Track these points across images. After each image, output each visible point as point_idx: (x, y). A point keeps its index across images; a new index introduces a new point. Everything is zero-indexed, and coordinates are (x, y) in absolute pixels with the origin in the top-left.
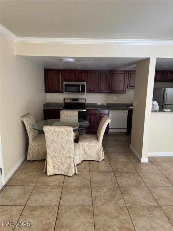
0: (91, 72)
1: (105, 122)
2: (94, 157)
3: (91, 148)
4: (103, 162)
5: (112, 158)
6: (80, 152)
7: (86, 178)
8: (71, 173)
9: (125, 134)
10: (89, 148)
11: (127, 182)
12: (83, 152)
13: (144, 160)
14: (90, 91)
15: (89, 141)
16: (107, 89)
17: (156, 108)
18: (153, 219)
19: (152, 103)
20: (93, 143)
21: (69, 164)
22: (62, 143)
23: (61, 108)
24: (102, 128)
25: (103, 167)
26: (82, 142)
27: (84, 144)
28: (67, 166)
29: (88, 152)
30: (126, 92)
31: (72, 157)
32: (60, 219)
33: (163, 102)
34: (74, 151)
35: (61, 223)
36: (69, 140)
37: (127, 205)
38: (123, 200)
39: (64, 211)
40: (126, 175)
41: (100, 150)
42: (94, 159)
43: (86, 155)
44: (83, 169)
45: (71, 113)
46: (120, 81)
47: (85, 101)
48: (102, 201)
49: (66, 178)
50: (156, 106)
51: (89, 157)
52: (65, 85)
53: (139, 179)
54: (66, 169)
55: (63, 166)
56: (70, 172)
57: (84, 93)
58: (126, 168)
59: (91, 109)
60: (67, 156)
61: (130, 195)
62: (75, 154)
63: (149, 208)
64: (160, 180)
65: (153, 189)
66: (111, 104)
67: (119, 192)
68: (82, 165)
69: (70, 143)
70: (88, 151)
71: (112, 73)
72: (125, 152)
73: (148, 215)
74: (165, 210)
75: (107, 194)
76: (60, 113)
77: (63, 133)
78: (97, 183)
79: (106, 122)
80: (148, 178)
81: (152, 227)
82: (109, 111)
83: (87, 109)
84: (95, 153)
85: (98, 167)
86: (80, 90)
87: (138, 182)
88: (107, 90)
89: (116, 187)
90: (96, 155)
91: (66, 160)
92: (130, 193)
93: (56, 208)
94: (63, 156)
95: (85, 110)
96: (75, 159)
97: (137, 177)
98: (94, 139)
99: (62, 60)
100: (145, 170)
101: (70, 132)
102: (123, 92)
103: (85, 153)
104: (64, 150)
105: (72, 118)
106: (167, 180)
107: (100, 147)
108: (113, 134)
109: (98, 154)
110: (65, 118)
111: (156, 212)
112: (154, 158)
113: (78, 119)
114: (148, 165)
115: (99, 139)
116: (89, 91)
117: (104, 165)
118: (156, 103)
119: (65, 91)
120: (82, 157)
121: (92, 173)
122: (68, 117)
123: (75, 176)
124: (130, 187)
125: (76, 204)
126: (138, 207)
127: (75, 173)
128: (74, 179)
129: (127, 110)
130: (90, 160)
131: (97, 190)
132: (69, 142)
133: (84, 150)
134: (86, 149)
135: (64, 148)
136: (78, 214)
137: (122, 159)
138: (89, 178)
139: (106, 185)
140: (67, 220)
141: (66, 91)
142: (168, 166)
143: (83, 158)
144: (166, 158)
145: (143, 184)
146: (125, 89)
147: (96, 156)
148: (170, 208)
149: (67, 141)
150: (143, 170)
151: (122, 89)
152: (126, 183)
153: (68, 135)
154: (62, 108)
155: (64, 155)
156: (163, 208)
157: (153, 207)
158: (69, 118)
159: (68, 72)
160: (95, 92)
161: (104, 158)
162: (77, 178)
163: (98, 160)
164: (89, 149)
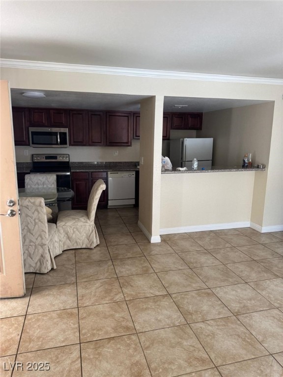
0: (75, 112)
1: (97, 189)
2: (82, 242)
3: (77, 229)
4: (98, 248)
5: (111, 242)
6: (60, 237)
7: (69, 272)
8: (45, 268)
9: (133, 206)
10: (75, 230)
11: (130, 270)
12: (65, 238)
13: (155, 239)
14: (76, 143)
15: (74, 219)
16: (103, 140)
17: (168, 166)
18: (159, 311)
19: (162, 160)
20: (81, 221)
21: (42, 256)
22: (28, 223)
23: (26, 172)
24: (93, 198)
25: (96, 255)
26: (62, 221)
27: (67, 224)
28: (38, 258)
29: (74, 236)
30: (131, 144)
31: (46, 245)
32: (28, 331)
33: (182, 159)
34: (49, 235)
35: (29, 336)
36: (39, 219)
37: (127, 299)
38: (122, 294)
39: (34, 320)
40: (129, 262)
41: (92, 231)
42: (84, 246)
43: (70, 241)
44: (66, 261)
45: (44, 179)
46: (122, 128)
47: (68, 158)
48: (92, 300)
49: (38, 276)
50: (167, 164)
51: (75, 244)
52: (32, 132)
53: (146, 264)
54: (36, 264)
55: (32, 259)
56: (43, 267)
57: (65, 146)
58: (129, 252)
59: (78, 171)
60: (37, 244)
61: (132, 286)
62: (51, 240)
63: (156, 299)
64: (174, 263)
65: (163, 275)
66: (111, 162)
67: (117, 285)
68: (64, 256)
69: (42, 222)
70: (73, 234)
71: (110, 115)
72: (131, 231)
73: (153, 307)
74: (176, 298)
75: (101, 289)
76: (24, 180)
77: (28, 209)
78: (86, 278)
79: (100, 188)
80: (158, 262)
81: (157, 319)
82: (107, 174)
83: (72, 171)
84: (84, 237)
85: (88, 256)
86: (59, 140)
87: (145, 269)
88: (102, 142)
89: (113, 279)
90: (86, 239)
91: (37, 250)
92: (132, 284)
93: (22, 319)
94: (32, 244)
95: (69, 174)
96: (51, 247)
97: (144, 262)
98: (83, 216)
99: (23, 93)
100: (156, 252)
101: (40, 206)
102: (128, 144)
103: (69, 238)
104: (32, 234)
105: (45, 186)
106: (182, 262)
107: (91, 226)
108: (116, 209)
109: (88, 237)
110: (33, 186)
111: (165, 302)
112: (170, 236)
113: (56, 187)
114: (160, 246)
115: (90, 215)
116: (74, 142)
117: (99, 253)
118: (167, 158)
119: (33, 143)
120: (64, 244)
121: (79, 265)
122: (38, 185)
123: (52, 272)
124: (132, 276)
125: (53, 308)
126: (141, 299)
127: (52, 269)
128: (51, 276)
129: (133, 171)
130: (78, 247)
131: (86, 286)
132: (40, 221)
133: (67, 234)
134: (70, 231)
135: (32, 232)
136: (55, 320)
137: (126, 242)
138: (75, 272)
139: (100, 278)
140: (39, 330)
141: (35, 142)
142: (186, 244)
143: (65, 246)
144: (185, 234)
145: (151, 271)
146: (130, 140)
147: (86, 241)
148: (182, 295)
149: (37, 221)
150: (153, 253)
151: (125, 141)
152: (127, 272)
153: (37, 210)
154: (29, 171)
155: (33, 242)
156: (173, 296)
157: (160, 297)
158: (40, 187)
159: (36, 111)
160: (85, 144)
161: (99, 243)
162: (55, 275)
163: (89, 246)
164: (74, 232)
